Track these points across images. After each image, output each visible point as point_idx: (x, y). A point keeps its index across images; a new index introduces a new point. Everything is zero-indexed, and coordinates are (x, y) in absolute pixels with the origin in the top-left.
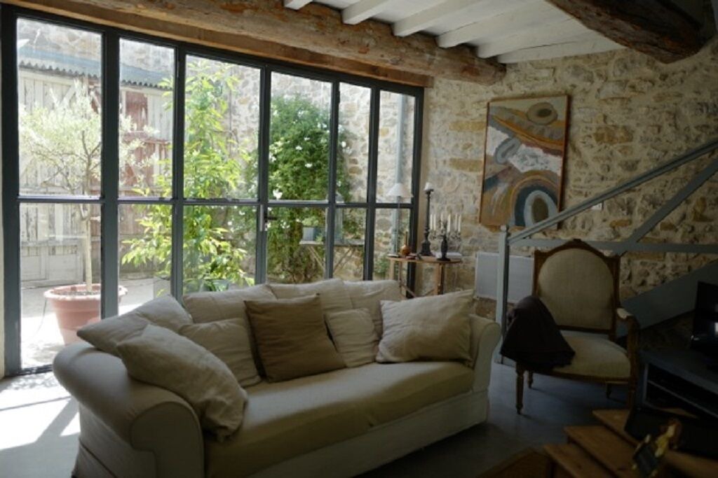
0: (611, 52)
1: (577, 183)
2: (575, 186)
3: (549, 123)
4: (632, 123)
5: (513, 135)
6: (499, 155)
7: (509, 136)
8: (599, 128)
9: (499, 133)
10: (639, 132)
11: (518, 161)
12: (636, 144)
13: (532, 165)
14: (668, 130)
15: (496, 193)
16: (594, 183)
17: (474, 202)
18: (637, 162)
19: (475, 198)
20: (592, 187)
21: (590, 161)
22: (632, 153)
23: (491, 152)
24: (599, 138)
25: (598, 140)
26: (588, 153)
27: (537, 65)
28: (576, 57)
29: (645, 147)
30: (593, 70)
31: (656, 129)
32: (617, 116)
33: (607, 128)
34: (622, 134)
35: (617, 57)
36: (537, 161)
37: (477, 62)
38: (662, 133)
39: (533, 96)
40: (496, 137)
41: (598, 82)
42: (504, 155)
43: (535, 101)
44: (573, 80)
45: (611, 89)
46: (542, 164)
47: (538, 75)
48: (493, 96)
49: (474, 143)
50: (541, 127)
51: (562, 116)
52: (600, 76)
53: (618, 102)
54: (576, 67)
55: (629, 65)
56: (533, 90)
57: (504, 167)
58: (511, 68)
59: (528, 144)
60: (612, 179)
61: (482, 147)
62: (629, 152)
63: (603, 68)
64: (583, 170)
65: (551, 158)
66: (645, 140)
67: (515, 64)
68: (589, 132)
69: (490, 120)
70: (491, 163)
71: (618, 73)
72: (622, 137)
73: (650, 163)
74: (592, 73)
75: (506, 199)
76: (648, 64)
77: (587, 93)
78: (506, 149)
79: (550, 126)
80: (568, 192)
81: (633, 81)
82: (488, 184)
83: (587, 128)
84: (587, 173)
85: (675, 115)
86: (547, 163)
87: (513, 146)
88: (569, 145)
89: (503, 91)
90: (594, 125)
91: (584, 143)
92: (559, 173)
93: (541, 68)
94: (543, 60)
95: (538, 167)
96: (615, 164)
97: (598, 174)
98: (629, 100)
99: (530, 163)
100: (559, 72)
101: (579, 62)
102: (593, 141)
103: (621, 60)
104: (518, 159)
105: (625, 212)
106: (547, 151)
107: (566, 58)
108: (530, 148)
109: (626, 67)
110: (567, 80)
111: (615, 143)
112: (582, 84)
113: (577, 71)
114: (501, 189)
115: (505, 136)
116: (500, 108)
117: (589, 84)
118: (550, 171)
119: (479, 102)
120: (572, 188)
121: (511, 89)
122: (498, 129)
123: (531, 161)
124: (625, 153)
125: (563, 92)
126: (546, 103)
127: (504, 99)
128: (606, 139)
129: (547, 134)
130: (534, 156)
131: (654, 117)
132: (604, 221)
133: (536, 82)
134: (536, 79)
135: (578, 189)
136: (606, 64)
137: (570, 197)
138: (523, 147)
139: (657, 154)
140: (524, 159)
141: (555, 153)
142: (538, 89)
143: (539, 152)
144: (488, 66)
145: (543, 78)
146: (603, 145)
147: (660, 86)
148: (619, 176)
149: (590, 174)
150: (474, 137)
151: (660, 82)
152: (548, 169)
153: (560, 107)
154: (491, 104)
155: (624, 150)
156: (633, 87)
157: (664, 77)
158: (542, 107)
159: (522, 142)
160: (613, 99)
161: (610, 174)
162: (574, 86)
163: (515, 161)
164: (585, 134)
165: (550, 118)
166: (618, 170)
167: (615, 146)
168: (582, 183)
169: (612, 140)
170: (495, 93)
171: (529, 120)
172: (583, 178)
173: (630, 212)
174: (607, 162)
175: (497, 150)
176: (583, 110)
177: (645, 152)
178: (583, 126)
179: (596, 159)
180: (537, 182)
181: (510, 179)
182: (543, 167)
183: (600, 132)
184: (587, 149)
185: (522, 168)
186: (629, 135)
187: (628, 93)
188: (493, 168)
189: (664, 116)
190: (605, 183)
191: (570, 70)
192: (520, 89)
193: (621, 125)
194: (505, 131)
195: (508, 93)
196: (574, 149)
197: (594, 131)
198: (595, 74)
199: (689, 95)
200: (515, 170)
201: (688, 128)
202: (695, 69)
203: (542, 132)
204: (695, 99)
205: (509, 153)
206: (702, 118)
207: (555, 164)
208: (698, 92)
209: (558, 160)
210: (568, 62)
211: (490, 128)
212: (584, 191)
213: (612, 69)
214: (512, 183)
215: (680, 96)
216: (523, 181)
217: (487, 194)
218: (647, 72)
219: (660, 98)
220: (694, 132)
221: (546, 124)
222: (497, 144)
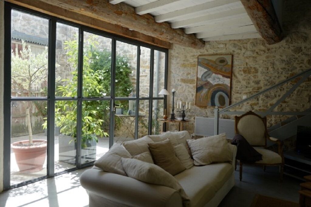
0: (248, 39)
1: (236, 89)
2: (235, 90)
3: (225, 65)
4: (257, 66)
5: (209, 70)
6: (203, 78)
7: (208, 70)
9: (203, 69)
10: (260, 70)
11: (212, 80)
12: (259, 74)
13: (218, 82)
14: (271, 69)
15: (202, 93)
16: (243, 89)
17: (192, 97)
18: (260, 81)
19: (193, 95)
20: (242, 90)
21: (241, 80)
22: (258, 77)
23: (200, 76)
24: (245, 71)
25: (244, 73)
26: (240, 77)
27: (219, 43)
28: (235, 40)
29: (263, 75)
30: (241, 45)
31: (266, 69)
32: (251, 64)
33: (248, 68)
34: (254, 70)
35: (251, 41)
36: (220, 80)
37: (196, 40)
38: (269, 70)
39: (217, 54)
40: (202, 71)
41: (243, 51)
42: (205, 78)
43: (218, 56)
44: (233, 49)
45: (248, 53)
46: (222, 81)
47: (219, 46)
48: (200, 54)
49: (192, 73)
50: (221, 67)
51: (230, 63)
52: (244, 48)
53: (252, 58)
54: (234, 44)
55: (255, 44)
56: (217, 52)
57: (205, 82)
58: (207, 43)
59: (216, 73)
60: (250, 87)
61: (195, 74)
62: (256, 77)
63: (245, 45)
64: (238, 84)
65: (226, 79)
66: (262, 73)
67: (209, 42)
68: (240, 69)
69: (199, 63)
70: (200, 81)
71: (251, 47)
72: (254, 72)
73: (265, 81)
74: (240, 46)
75: (207, 95)
76: (262, 45)
77: (239, 54)
78: (206, 75)
79: (225, 66)
80: (233, 93)
81: (257, 51)
82: (199, 89)
83: (239, 67)
84: (240, 85)
85: (273, 64)
86: (224, 81)
87: (209, 74)
88: (233, 74)
89: (204, 52)
90: (242, 67)
91: (238, 73)
92: (229, 85)
93: (220, 44)
94: (221, 41)
95: (221, 83)
96: (251, 82)
97: (245, 86)
98: (256, 57)
99: (217, 81)
100: (227, 45)
101: (236, 42)
102: (242, 73)
103: (252, 42)
104: (212, 79)
105: (256, 100)
106: (224, 76)
107: (230, 40)
108: (216, 75)
109: (254, 45)
110: (231, 49)
111: (251, 74)
112: (237, 51)
113: (235, 45)
114: (204, 91)
115: (206, 70)
116: (203, 59)
117: (240, 51)
118: (226, 84)
119: (193, 56)
120: (234, 91)
121: (208, 51)
122: (202, 67)
123: (217, 80)
124: (255, 78)
125: (230, 53)
126: (224, 58)
127: (205, 55)
128: (247, 72)
129: (224, 69)
130: (219, 78)
131: (265, 64)
132: (248, 103)
133: (218, 49)
134: (218, 48)
135: (236, 91)
136: (247, 43)
137: (234, 94)
138: (214, 74)
139: (267, 78)
140: (214, 79)
141: (227, 77)
142: (219, 52)
143: (221, 77)
144: (200, 42)
145: (221, 48)
146: (246, 74)
147: (267, 53)
148: (253, 86)
149: (242, 85)
150: (192, 70)
151: (267, 51)
152: (224, 83)
153: (229, 59)
154: (199, 57)
155: (255, 77)
156: (257, 53)
157: (269, 50)
158: (222, 59)
159: (213, 73)
160: (250, 57)
161: (249, 86)
162: (234, 51)
163: (210, 80)
164: (239, 70)
165: (225, 63)
166: (252, 84)
167: (251, 75)
168: (238, 89)
169: (249, 73)
170: (200, 52)
171: (216, 64)
172: (239, 87)
173: (258, 100)
174: (248, 81)
175: (202, 76)
176: (238, 61)
177: (263, 77)
178: (238, 67)
179: (244, 80)
180: (219, 88)
181: (209, 87)
182: (222, 83)
183: (245, 69)
184: (240, 76)
185: (214, 83)
186: (256, 71)
187: (255, 55)
188: (200, 83)
189: (269, 64)
190: (247, 89)
191: (232, 45)
192: (211, 51)
193: (253, 67)
194: (205, 68)
195: (206, 53)
196: (235, 76)
197: (242, 69)
198: (242, 47)
199: (278, 57)
200: (210, 84)
201: (278, 69)
202: (280, 47)
203: (222, 69)
204: (280, 58)
205: (208, 77)
206: (283, 65)
207: (227, 81)
208: (281, 56)
209: (229, 80)
210: (231, 42)
211: (199, 67)
212: (239, 92)
213: (249, 46)
214: (209, 89)
215: (275, 57)
216: (214, 88)
217: (198, 93)
218: (262, 48)
219: (267, 57)
220: (280, 70)
221: (223, 66)
222: (202, 73)
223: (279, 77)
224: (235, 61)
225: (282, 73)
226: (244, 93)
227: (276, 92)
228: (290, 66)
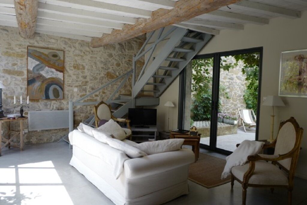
0: (77, 40)
1: (68, 82)
2: (68, 83)
3: (58, 60)
4: (84, 64)
5: (42, 63)
6: (35, 70)
7: (40, 62)
8: (74, 64)
9: (34, 61)
10: (87, 67)
11: (45, 73)
12: (86, 70)
13: (51, 75)
14: (94, 67)
15: (35, 86)
16: (74, 82)
17: (21, 90)
18: (87, 76)
19: (21, 88)
20: (73, 84)
21: (72, 75)
22: (85, 73)
23: (31, 68)
24: (75, 67)
25: (74, 68)
26: (71, 72)
28: (65, 38)
29: (89, 72)
30: (71, 44)
31: (91, 67)
32: (80, 62)
33: (77, 64)
34: (82, 67)
35: (78, 42)
36: (53, 74)
39: (47, 48)
40: (33, 63)
41: (73, 49)
42: (38, 70)
43: (51, 51)
44: (64, 46)
45: (77, 52)
46: (55, 75)
47: (50, 41)
48: (28, 44)
49: (19, 63)
50: (54, 61)
51: (62, 58)
52: (74, 47)
53: (80, 57)
54: (65, 41)
55: (83, 46)
56: (48, 46)
57: (38, 75)
58: (37, 34)
59: (49, 67)
60: (80, 81)
61: (26, 66)
64: (70, 78)
65: (58, 73)
66: (88, 70)
68: (71, 65)
69: (29, 54)
70: (31, 73)
71: (80, 47)
72: (82, 68)
73: (90, 77)
74: (70, 45)
77: (69, 51)
78: (39, 68)
79: (58, 61)
80: (65, 86)
81: (84, 51)
82: (30, 82)
83: (70, 63)
85: (95, 63)
86: (57, 75)
87: (42, 67)
88: (64, 69)
89: (34, 43)
90: (73, 63)
91: (69, 68)
92: (62, 79)
93: (51, 38)
94: (52, 35)
95: (54, 76)
96: (80, 77)
97: (75, 80)
98: (83, 56)
99: (50, 75)
100: (59, 42)
101: (67, 40)
102: (72, 68)
103: (79, 43)
105: (85, 92)
106: (57, 70)
107: (61, 37)
108: (49, 68)
109: (82, 46)
110: (62, 45)
111: (79, 70)
112: (68, 48)
113: (66, 43)
114: (37, 84)
115: (38, 63)
116: (34, 50)
117: (70, 48)
118: (59, 78)
119: (20, 45)
121: (38, 43)
122: (33, 59)
123: (51, 74)
124: (83, 73)
125: (61, 49)
126: (55, 52)
127: (35, 47)
128: (77, 68)
129: (57, 64)
130: (53, 72)
131: (90, 63)
132: (78, 95)
133: (50, 43)
134: (49, 42)
135: (69, 85)
136: (75, 43)
137: (66, 88)
138: (47, 68)
139: (92, 74)
140: (47, 72)
141: (60, 71)
142: (50, 46)
143: (54, 70)
145: (53, 43)
146: (76, 70)
147: (92, 54)
148: (82, 80)
149: (73, 79)
150: (19, 61)
151: (91, 53)
152: (58, 77)
153: (60, 54)
154: (29, 48)
155: (83, 72)
156: (84, 53)
158: (55, 54)
159: (46, 66)
160: (78, 55)
161: (79, 80)
162: (64, 48)
163: (43, 73)
165: (58, 58)
166: (81, 79)
167: (79, 71)
168: (70, 82)
169: (78, 69)
170: (30, 43)
171: (49, 58)
172: (70, 81)
173: (86, 92)
174: (77, 76)
175: (34, 68)
176: (69, 57)
178: (69, 63)
179: (74, 74)
180: (53, 81)
181: (42, 80)
182: (56, 76)
183: (75, 65)
185: (47, 76)
186: (84, 68)
187: (82, 54)
188: (32, 76)
189: (93, 63)
190: (77, 83)
191: (63, 42)
192: (42, 44)
193: (81, 64)
194: (37, 60)
195: (36, 44)
196: (66, 70)
197: (73, 65)
198: (72, 46)
199: (98, 58)
200: (43, 77)
201: (99, 68)
202: (100, 51)
203: (55, 63)
204: (100, 60)
205: (40, 70)
206: (102, 65)
207: (60, 75)
208: (101, 58)
209: (62, 74)
210: (62, 39)
211: (29, 58)
212: (71, 85)
213: (77, 45)
214: (43, 82)
215: (96, 58)
216: (47, 81)
217: (30, 86)
218: (88, 49)
219: (91, 57)
220: (101, 69)
221: (56, 60)
222: (34, 65)
223: (100, 74)
224: (66, 57)
225: (101, 71)
226: (75, 86)
227: (99, 85)
228: (107, 66)
